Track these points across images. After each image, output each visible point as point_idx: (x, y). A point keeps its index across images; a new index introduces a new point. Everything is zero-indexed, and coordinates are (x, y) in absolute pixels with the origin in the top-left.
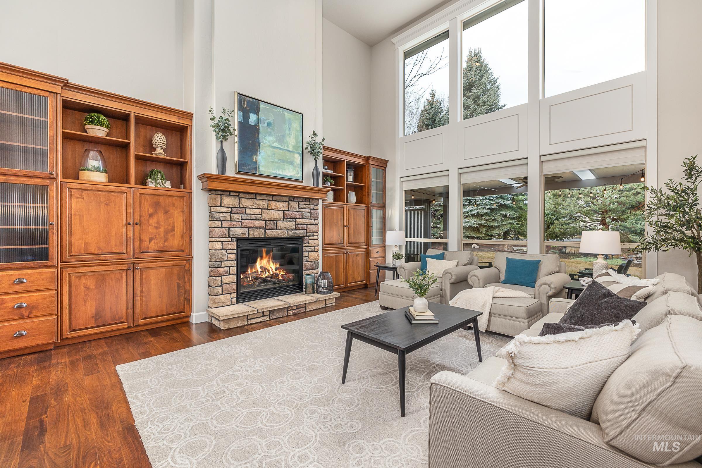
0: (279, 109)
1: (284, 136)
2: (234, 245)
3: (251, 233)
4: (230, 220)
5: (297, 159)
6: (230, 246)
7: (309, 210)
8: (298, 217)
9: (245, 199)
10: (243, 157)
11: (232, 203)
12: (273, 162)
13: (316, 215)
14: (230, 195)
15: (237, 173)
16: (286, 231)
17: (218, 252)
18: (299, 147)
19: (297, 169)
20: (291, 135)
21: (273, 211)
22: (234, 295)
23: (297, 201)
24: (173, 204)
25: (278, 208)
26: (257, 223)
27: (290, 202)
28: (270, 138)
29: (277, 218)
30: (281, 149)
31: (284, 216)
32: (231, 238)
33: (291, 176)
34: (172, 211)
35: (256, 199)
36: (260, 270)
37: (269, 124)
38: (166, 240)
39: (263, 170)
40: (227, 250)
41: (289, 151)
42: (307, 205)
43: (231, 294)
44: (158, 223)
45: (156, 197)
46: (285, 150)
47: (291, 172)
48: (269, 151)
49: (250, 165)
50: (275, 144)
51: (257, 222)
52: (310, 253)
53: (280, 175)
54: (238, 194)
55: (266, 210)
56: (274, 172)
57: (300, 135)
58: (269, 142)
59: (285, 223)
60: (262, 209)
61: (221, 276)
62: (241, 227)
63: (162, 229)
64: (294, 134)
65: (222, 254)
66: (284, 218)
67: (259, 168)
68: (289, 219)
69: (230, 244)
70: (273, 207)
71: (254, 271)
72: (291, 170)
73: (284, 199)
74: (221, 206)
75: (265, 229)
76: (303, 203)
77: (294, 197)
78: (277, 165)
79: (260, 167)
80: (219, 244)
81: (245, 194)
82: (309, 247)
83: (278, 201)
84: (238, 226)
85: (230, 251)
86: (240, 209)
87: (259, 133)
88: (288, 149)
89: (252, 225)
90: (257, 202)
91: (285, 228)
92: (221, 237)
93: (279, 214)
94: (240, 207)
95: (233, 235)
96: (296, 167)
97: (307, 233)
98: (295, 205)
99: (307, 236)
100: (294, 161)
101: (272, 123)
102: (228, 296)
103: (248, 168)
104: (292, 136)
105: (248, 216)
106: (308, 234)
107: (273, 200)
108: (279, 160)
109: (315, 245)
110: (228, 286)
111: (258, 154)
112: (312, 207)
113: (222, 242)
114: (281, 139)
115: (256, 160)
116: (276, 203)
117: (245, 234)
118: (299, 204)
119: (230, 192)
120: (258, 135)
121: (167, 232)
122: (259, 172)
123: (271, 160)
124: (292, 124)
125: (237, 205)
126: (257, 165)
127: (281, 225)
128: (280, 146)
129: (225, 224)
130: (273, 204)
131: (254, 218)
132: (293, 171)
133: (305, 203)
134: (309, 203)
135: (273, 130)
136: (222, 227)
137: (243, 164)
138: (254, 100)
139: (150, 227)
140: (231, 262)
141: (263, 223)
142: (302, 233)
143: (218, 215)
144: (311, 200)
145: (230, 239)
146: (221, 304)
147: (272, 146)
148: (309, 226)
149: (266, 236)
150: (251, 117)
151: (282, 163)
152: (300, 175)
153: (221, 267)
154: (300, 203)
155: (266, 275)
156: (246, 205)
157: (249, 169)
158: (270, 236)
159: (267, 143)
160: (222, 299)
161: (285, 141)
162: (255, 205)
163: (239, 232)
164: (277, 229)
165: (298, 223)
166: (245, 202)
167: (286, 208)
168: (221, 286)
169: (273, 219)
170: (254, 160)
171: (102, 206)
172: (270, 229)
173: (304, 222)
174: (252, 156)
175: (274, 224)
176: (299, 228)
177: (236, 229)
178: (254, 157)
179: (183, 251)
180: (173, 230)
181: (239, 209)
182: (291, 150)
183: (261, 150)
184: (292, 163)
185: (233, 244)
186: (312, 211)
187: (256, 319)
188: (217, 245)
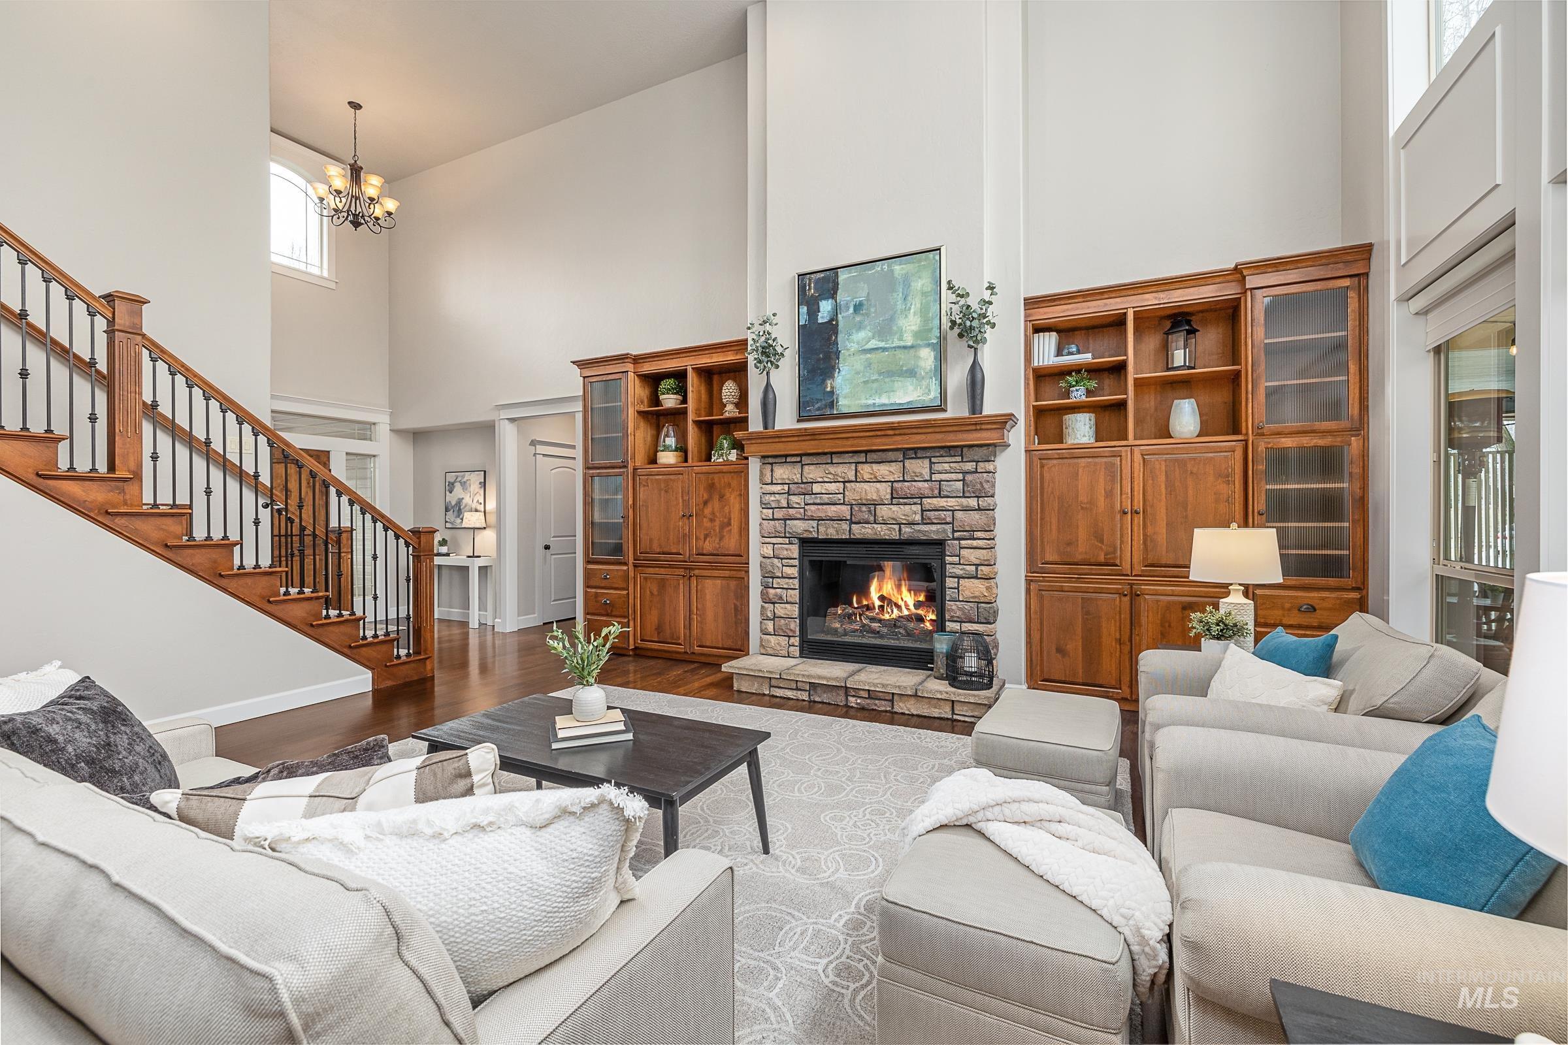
0: (878, 267)
1: (892, 319)
2: (795, 551)
3: (822, 529)
4: (786, 505)
5: (927, 357)
6: (785, 552)
7: (960, 476)
8: (927, 492)
9: (812, 467)
10: (808, 389)
11: (787, 477)
12: (866, 382)
13: (979, 486)
14: (786, 462)
15: (798, 421)
16: (896, 527)
17: (768, 561)
18: (930, 330)
19: (924, 383)
20: (910, 309)
21: (865, 486)
22: (796, 641)
23: (926, 457)
24: (729, 484)
25: (876, 477)
26: (832, 511)
27: (907, 463)
28: (862, 335)
29: (874, 498)
30: (884, 349)
31: (892, 494)
32: (789, 538)
33: (908, 403)
34: (728, 495)
35: (832, 463)
36: (877, 603)
37: (858, 308)
38: (721, 539)
39: (845, 404)
40: (782, 559)
41: (905, 347)
42: (952, 465)
43: (789, 637)
44: (713, 513)
45: (711, 476)
46: (895, 347)
47: (906, 394)
48: (858, 363)
49: (821, 400)
50: (873, 343)
51: (833, 508)
52: (962, 581)
53: (884, 405)
54: (798, 459)
55: (852, 484)
56: (870, 402)
57: (936, 301)
58: (858, 343)
59: (894, 508)
60: (844, 482)
61: (774, 603)
62: (804, 519)
63: (717, 523)
64: (918, 305)
65: (773, 565)
66: (892, 498)
67: (837, 402)
68: (905, 500)
69: (787, 550)
70: (867, 477)
71: (865, 603)
72: (911, 388)
73: (891, 456)
74: (772, 483)
75: (852, 522)
76: (941, 459)
77: (915, 450)
78: (875, 385)
79: (840, 399)
80: (769, 548)
81: (811, 457)
82: (961, 567)
83: (880, 463)
84: (799, 516)
85: (786, 561)
86: (803, 486)
87: (837, 333)
88: (902, 344)
89: (822, 515)
90: (832, 469)
91: (893, 519)
92: (773, 535)
93: (878, 491)
94: (803, 483)
95: (790, 533)
96: (923, 378)
97: (954, 531)
98: (919, 467)
99: (954, 539)
100: (918, 366)
101: (865, 303)
102: (783, 641)
103: (816, 406)
104: (912, 311)
105: (816, 498)
106: (956, 535)
107: (866, 462)
108: (880, 374)
109: (977, 562)
110: (782, 621)
111: (836, 375)
112: (970, 466)
113: (774, 544)
114: (885, 329)
115: (832, 387)
116: (872, 467)
117: (811, 532)
118: (931, 463)
119: (786, 456)
120: (836, 337)
121: (722, 527)
122: (837, 410)
123: (862, 380)
124: (912, 284)
125: (798, 478)
126: (835, 397)
127: (884, 513)
128: (882, 344)
129: (779, 514)
130: (866, 471)
131: (827, 501)
132: (916, 389)
133: (947, 459)
134: (959, 459)
135: (868, 315)
136: (774, 519)
137: (808, 402)
138: (828, 273)
139: (705, 519)
140: (787, 580)
141: (845, 510)
142: (937, 532)
143: (767, 498)
144: (965, 450)
145: (787, 541)
146: (771, 652)
147: (865, 350)
148: (959, 515)
149: (852, 537)
150: (821, 309)
151: (887, 380)
152: (934, 393)
153: (773, 588)
154: (933, 460)
155: (894, 616)
156: (811, 476)
157: (819, 409)
158: (859, 537)
159: (853, 347)
160: (773, 642)
161: (895, 328)
162: (829, 476)
163: (799, 527)
164: (875, 523)
165: (928, 507)
166: (812, 472)
167: (898, 476)
168: (773, 620)
169: (864, 502)
170: (829, 389)
171: (663, 492)
172: (860, 523)
173: (945, 504)
174: (824, 381)
175: (870, 511)
176: (929, 519)
177: (796, 522)
178: (829, 382)
179: (742, 556)
180: (729, 524)
181: (800, 485)
182: (909, 344)
183: (840, 365)
184: (911, 373)
185: (790, 550)
186: (969, 478)
187: (783, 690)
188: (765, 549)
